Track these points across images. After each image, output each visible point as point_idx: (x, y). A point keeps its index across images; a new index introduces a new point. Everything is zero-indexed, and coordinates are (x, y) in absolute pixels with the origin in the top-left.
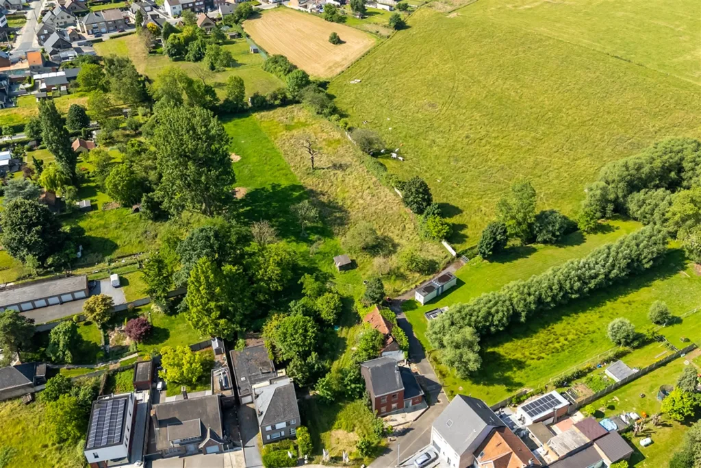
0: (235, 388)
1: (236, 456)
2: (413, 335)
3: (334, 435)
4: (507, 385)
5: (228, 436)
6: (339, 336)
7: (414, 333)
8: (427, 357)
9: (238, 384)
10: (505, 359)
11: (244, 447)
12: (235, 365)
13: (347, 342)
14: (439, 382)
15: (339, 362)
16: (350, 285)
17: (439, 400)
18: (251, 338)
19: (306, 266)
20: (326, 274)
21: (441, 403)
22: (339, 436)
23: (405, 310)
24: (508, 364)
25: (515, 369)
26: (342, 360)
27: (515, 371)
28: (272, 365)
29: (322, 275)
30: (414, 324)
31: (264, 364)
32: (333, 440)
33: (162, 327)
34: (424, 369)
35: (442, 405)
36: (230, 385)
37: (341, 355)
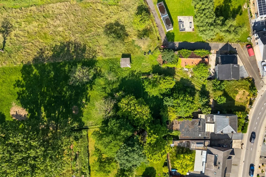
0: (205, 139)
1: (235, 143)
2: (192, 43)
3: (237, 100)
4: (237, 14)
5: (224, 145)
6: (179, 81)
7: (191, 42)
8: (209, 42)
9: (202, 138)
10: (222, 6)
11: (231, 139)
12: (189, 137)
13: (184, 78)
14: (225, 43)
15: (196, 86)
16: (143, 63)
17: (235, 47)
18: (172, 127)
19: (119, 84)
20: (130, 75)
21: (237, 47)
22: (239, 98)
23: (173, 41)
24: (225, 5)
25: (230, 4)
26: (195, 84)
27: (231, 5)
28: (194, 120)
29: (129, 77)
30: (184, 40)
31: (193, 123)
32: (240, 101)
33: (144, 171)
34: (215, 47)
35: (238, 48)
36: (203, 141)
37: (192, 83)
